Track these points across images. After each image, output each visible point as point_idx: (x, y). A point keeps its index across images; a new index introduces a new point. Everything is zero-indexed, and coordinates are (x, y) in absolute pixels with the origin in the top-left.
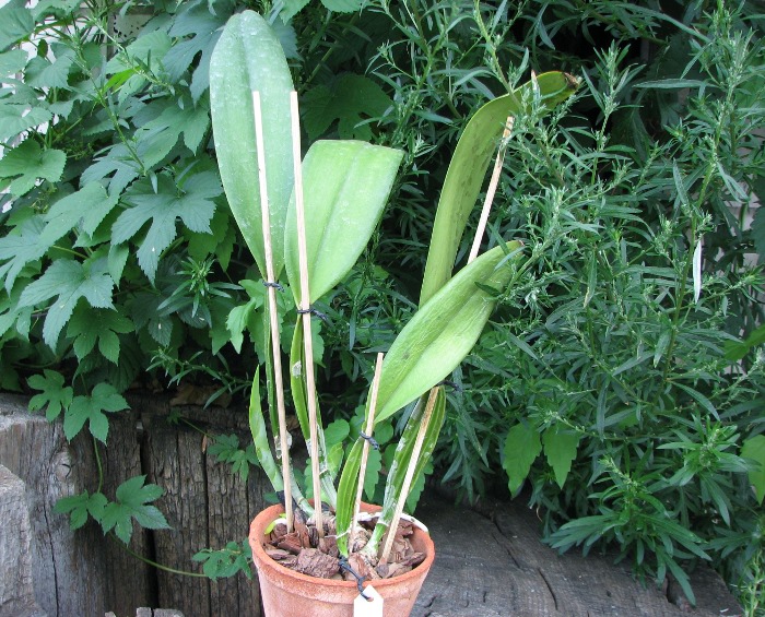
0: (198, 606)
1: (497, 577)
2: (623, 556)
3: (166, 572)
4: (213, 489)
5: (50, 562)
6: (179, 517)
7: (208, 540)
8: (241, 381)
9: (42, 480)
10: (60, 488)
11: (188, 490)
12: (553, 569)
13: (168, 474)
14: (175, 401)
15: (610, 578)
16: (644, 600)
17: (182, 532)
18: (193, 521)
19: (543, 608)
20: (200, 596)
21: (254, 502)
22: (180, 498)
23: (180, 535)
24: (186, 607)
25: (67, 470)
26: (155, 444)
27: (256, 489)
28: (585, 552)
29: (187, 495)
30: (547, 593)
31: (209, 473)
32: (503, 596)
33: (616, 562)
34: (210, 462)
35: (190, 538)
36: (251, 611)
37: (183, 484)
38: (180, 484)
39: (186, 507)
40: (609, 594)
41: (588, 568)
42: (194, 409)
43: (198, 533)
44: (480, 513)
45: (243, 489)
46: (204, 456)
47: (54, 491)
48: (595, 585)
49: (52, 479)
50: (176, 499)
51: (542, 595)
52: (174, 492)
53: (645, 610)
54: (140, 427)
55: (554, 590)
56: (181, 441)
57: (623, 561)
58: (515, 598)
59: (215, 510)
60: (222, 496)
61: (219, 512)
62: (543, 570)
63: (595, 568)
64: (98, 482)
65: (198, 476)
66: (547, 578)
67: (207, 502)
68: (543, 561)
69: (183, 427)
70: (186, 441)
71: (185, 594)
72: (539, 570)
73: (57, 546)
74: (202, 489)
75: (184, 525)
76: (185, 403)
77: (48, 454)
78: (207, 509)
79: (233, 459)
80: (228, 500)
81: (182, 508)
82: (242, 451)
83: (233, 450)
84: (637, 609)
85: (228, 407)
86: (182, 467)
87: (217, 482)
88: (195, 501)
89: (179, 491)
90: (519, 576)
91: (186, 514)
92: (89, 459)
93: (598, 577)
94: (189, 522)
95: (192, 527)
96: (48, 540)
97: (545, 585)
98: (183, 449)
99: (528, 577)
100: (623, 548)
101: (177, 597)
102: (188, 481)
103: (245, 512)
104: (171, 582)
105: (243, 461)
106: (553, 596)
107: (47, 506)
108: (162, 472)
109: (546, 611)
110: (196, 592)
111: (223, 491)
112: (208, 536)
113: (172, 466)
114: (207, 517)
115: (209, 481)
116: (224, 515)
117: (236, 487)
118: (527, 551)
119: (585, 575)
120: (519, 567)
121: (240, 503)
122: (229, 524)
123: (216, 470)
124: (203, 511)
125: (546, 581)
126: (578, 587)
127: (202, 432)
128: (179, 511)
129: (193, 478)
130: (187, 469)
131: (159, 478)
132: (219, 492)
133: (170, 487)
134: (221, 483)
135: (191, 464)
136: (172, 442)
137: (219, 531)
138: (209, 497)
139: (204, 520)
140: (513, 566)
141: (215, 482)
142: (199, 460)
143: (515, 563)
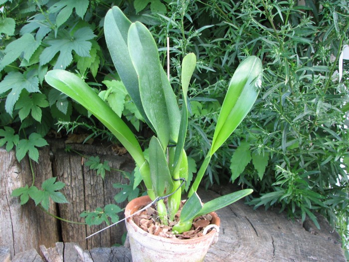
0: (81, 237)
1: (227, 221)
2: (283, 209)
3: (66, 222)
4: (87, 183)
5: (9, 220)
6: (71, 196)
7: (85, 207)
8: (101, 130)
9: (4, 180)
10: (13, 183)
11: (75, 183)
12: (253, 217)
13: (66, 176)
14: (67, 142)
15: (278, 220)
16: (295, 230)
17: (73, 203)
18: (78, 198)
19: (251, 236)
20: (82, 233)
21: (107, 188)
22: (71, 187)
23: (72, 205)
24: (75, 238)
25: (16, 175)
26: (59, 162)
27: (108, 182)
29: (75, 186)
30: (251, 228)
31: (85, 175)
32: (232, 230)
33: (280, 212)
34: (85, 170)
35: (76, 206)
36: (106, 239)
37: (73, 180)
38: (71, 180)
39: (74, 191)
40: (279, 228)
41: (268, 216)
42: (77, 145)
43: (80, 203)
44: (214, 191)
45: (102, 182)
46: (83, 167)
47: (10, 185)
48: (272, 224)
49: (9, 180)
50: (70, 188)
51: (249, 229)
52: (69, 184)
53: (296, 235)
54: (51, 154)
55: (254, 227)
56: (71, 160)
57: (282, 212)
58: (237, 231)
59: (88, 192)
60: (92, 185)
61: (90, 193)
62: (248, 217)
63: (271, 216)
64: (32, 180)
65: (80, 177)
66: (251, 221)
67: (84, 189)
68: (247, 213)
69: (74, 153)
70: (74, 159)
71: (74, 232)
72: (246, 217)
73: (13, 211)
74: (82, 183)
75: (74, 200)
76: (72, 142)
77: (7, 167)
78: (84, 192)
79: (97, 168)
80: (94, 188)
81: (73, 192)
82: (101, 164)
83: (98, 164)
84: (293, 234)
85: (92, 144)
86: (72, 172)
87: (89, 179)
88: (79, 188)
89: (71, 183)
90: (237, 220)
91: (74, 195)
92: (27, 169)
93: (273, 220)
94: (76, 198)
95: (78, 201)
96: (8, 209)
97: (250, 225)
98: (73, 165)
99: (242, 221)
101: (71, 233)
102: (75, 178)
103: (103, 193)
104: (68, 227)
105: (102, 169)
106: (255, 229)
107: (7, 193)
108: (63, 175)
109: (253, 237)
110: (80, 231)
111: (92, 183)
112: (85, 204)
113: (68, 172)
114: (85, 195)
115: (85, 179)
116: (93, 194)
117: (98, 181)
118: (239, 208)
119: (267, 219)
120: (236, 216)
121: (100, 189)
122: (95, 199)
123: (88, 173)
124: (82, 193)
125: (250, 223)
126: (265, 225)
127: (81, 155)
128: (71, 193)
129: (78, 177)
130: (74, 173)
131: (61, 178)
132: (90, 183)
133: (66, 182)
134: (91, 180)
135: (76, 170)
136: (67, 160)
137: (90, 202)
138: (86, 186)
139: (83, 197)
140: (234, 216)
141: (88, 179)
142: (80, 169)
143: (235, 214)
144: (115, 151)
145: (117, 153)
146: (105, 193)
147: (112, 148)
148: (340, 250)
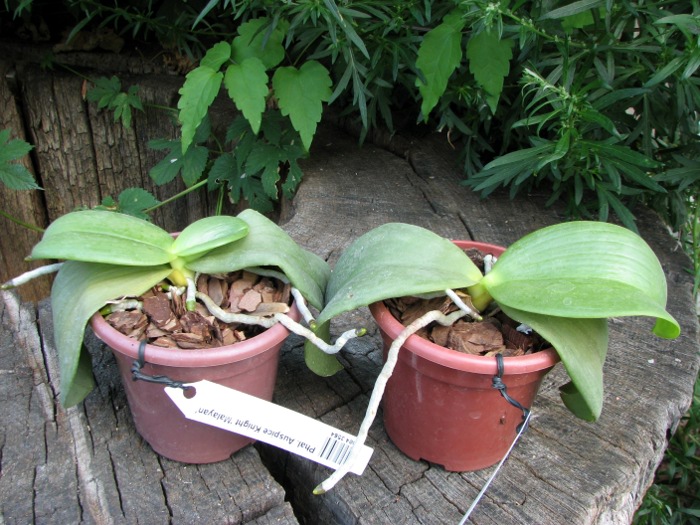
2: (555, 197)
4: (99, 141)
6: (65, 174)
7: (100, 198)
11: (71, 143)
12: (475, 215)
13: (47, 127)
14: (58, 47)
17: (70, 190)
18: (81, 177)
21: (145, 152)
22: (64, 154)
23: (69, 194)
26: (30, 95)
27: (146, 137)
28: (512, 194)
29: (71, 149)
31: (92, 123)
33: (548, 203)
34: (92, 110)
35: (80, 196)
37: (65, 137)
38: (61, 137)
39: (71, 163)
41: (515, 212)
42: (83, 56)
43: (87, 190)
44: (393, 152)
45: (133, 138)
46: (86, 104)
48: (523, 232)
50: (59, 154)
52: (56, 146)
54: (11, 76)
56: (56, 88)
57: (555, 204)
59: (104, 163)
60: (111, 147)
61: (109, 166)
62: (463, 215)
63: (524, 211)
65: (82, 127)
66: (469, 224)
67: (95, 156)
68: (463, 204)
69: (60, 72)
70: (62, 87)
72: (459, 214)
74: (87, 141)
75: (72, 182)
76: (70, 48)
78: (95, 164)
79: (115, 103)
80: (117, 152)
81: (67, 164)
82: (124, 95)
83: (116, 94)
85: (121, 52)
86: (62, 118)
87: (103, 132)
88: (80, 155)
89: (62, 144)
90: (435, 223)
91: (72, 171)
93: (527, 222)
94: (76, 179)
95: (81, 184)
97: (466, 233)
98: (61, 101)
99: (446, 224)
100: (556, 187)
102: (70, 133)
103: (137, 164)
105: (125, 106)
108: (41, 125)
111: (111, 142)
112: (100, 192)
113: (50, 117)
114: (97, 171)
115: (94, 132)
116: (115, 168)
117: (125, 136)
118: (445, 193)
119: (512, 220)
120: (435, 212)
121: (131, 153)
122: (122, 178)
123: (100, 119)
124: (91, 166)
125: (467, 228)
126: (505, 234)
127: (81, 75)
128: (63, 167)
129: (75, 129)
130: (67, 119)
131: (38, 132)
132: (107, 143)
133: (50, 141)
134: (107, 134)
135: (71, 113)
136: (46, 90)
137: (111, 186)
138: (97, 149)
139: (93, 176)
140: (429, 210)
141: (101, 132)
142: (80, 108)
143: (432, 207)
144: (170, 65)
145: (175, 70)
146: (143, 163)
147: (165, 60)
148: (686, 300)
